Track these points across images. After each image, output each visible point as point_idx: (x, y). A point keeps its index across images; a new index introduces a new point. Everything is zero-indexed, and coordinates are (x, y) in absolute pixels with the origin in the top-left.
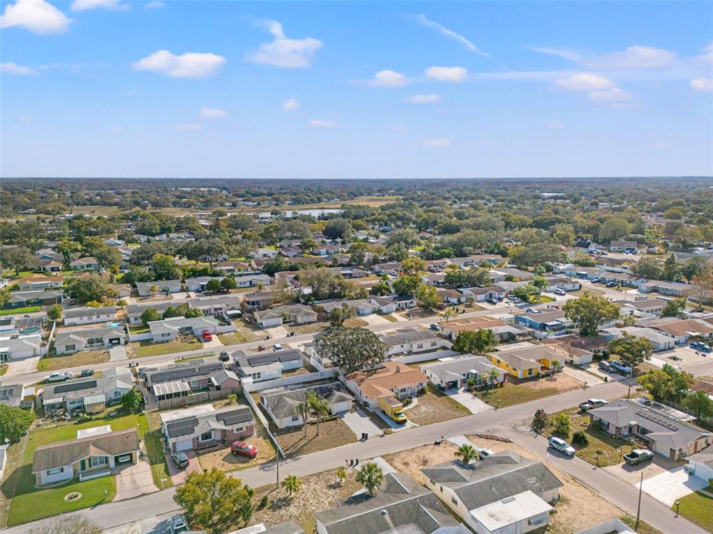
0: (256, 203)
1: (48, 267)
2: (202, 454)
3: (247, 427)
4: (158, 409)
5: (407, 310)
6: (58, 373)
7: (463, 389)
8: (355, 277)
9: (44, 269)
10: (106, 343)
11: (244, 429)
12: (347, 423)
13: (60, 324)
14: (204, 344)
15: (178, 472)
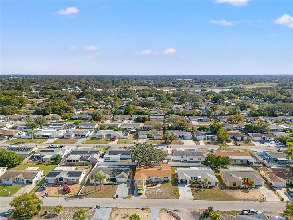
0: (201, 86)
1: (99, 107)
2: (54, 187)
3: (76, 180)
4: (64, 165)
5: (210, 140)
6: (53, 145)
7: (189, 185)
8: (204, 121)
9: (98, 107)
10: (80, 136)
11: (75, 180)
12: (118, 188)
13: (78, 128)
14: (111, 142)
15: (39, 191)
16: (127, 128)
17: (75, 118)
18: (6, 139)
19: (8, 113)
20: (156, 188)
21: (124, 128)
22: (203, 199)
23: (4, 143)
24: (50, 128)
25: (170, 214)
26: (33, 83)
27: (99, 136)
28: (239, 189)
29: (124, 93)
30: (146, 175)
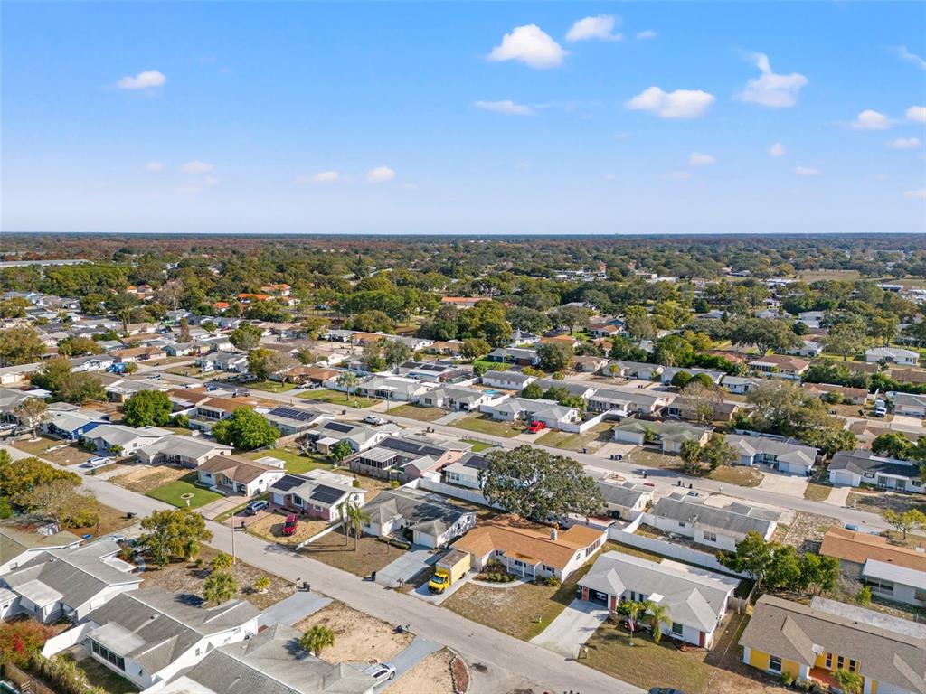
1: (600, 331)
2: (277, 513)
3: (324, 508)
7: (606, 613)
9: (596, 333)
10: (458, 406)
11: (322, 510)
12: (400, 559)
13: (480, 383)
14: (522, 435)
15: (242, 516)
16: (605, 404)
17: (498, 357)
18: (306, 388)
19: (365, 327)
20: (495, 589)
21: (598, 402)
22: (602, 669)
23: (295, 396)
24: (411, 374)
25: (451, 669)
26: (502, 256)
27: (501, 413)
28: (781, 686)
29: (723, 293)
30: (495, 544)
